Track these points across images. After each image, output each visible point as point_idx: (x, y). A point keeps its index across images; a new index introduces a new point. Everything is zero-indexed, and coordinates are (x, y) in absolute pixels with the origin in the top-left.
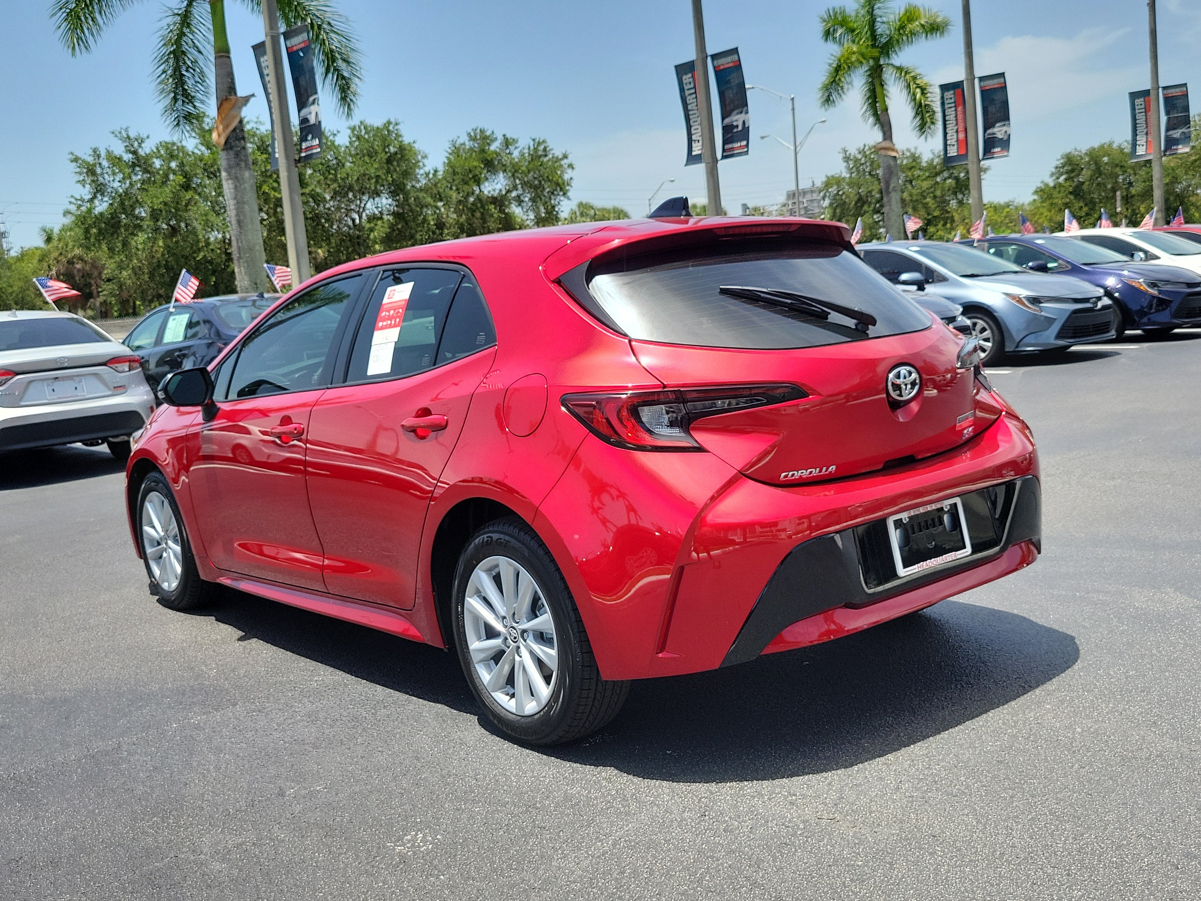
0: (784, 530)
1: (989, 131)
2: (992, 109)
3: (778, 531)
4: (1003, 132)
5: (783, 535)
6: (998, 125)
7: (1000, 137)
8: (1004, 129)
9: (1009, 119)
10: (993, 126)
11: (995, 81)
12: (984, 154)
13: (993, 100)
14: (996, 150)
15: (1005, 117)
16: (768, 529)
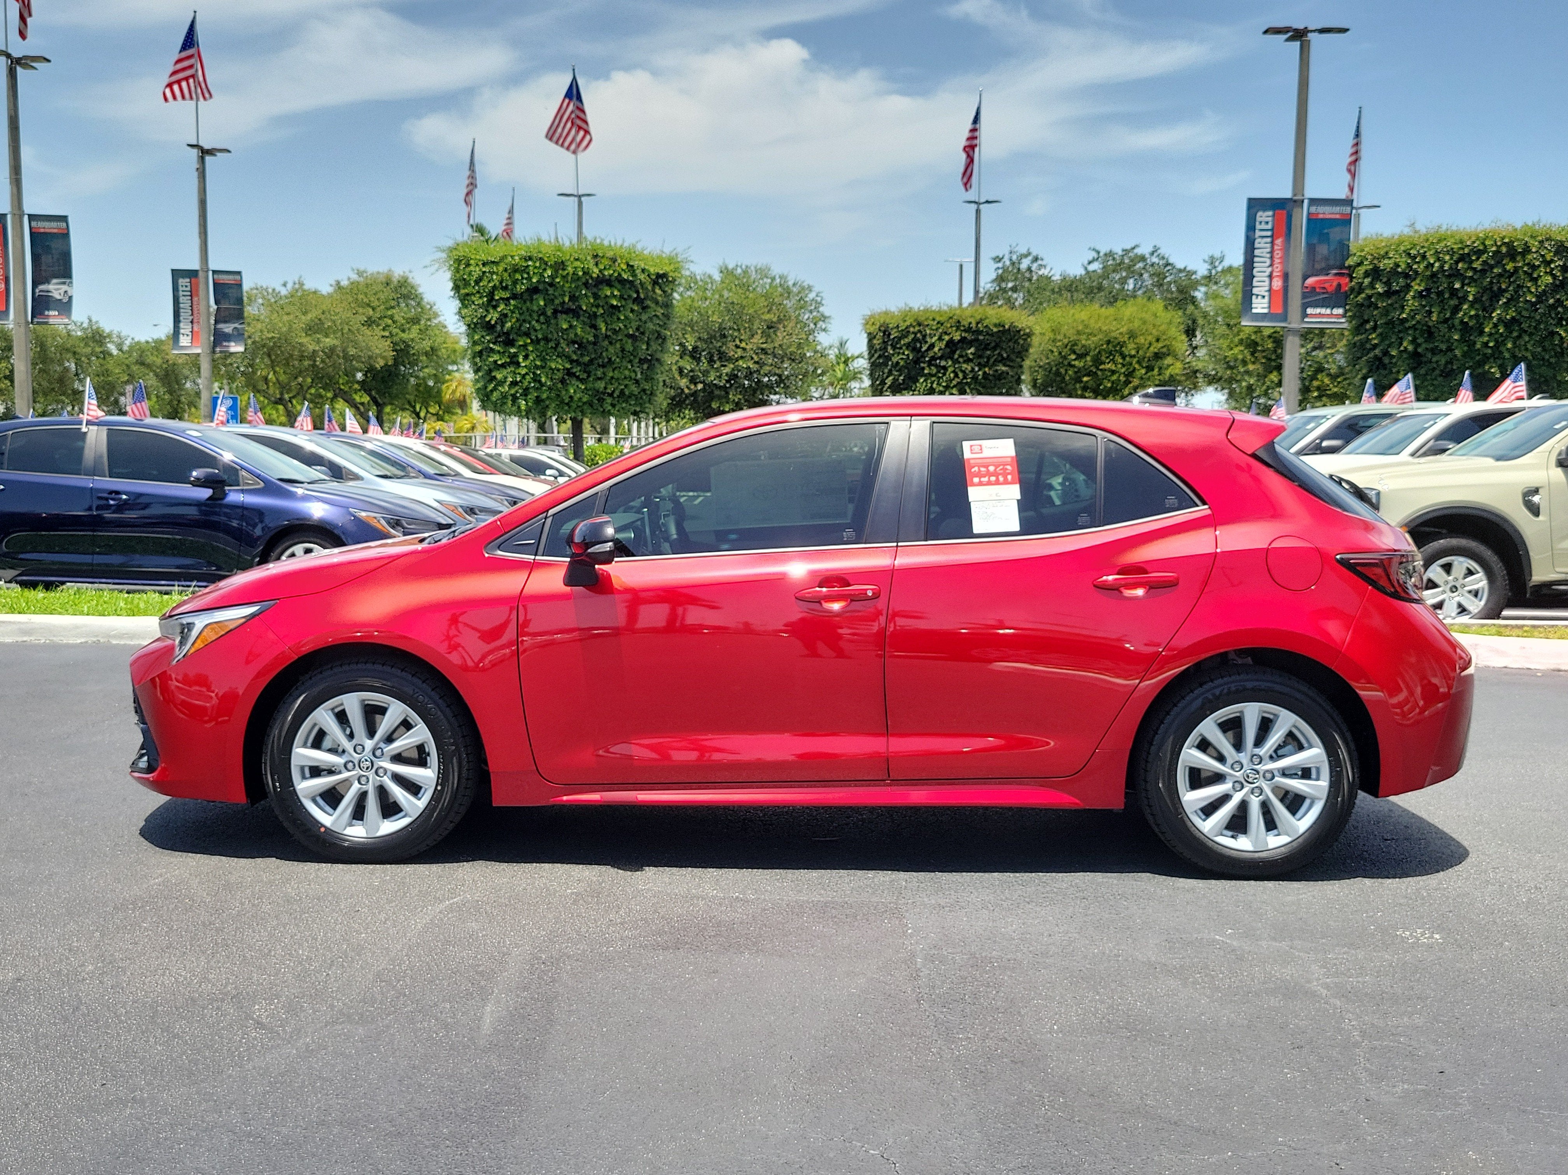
1: (42, 287)
2: (46, 259)
4: (62, 292)
6: (55, 281)
7: (59, 297)
8: (64, 288)
9: (69, 276)
10: (47, 281)
11: (54, 224)
12: (33, 317)
13: (49, 247)
14: (52, 313)
15: (65, 272)
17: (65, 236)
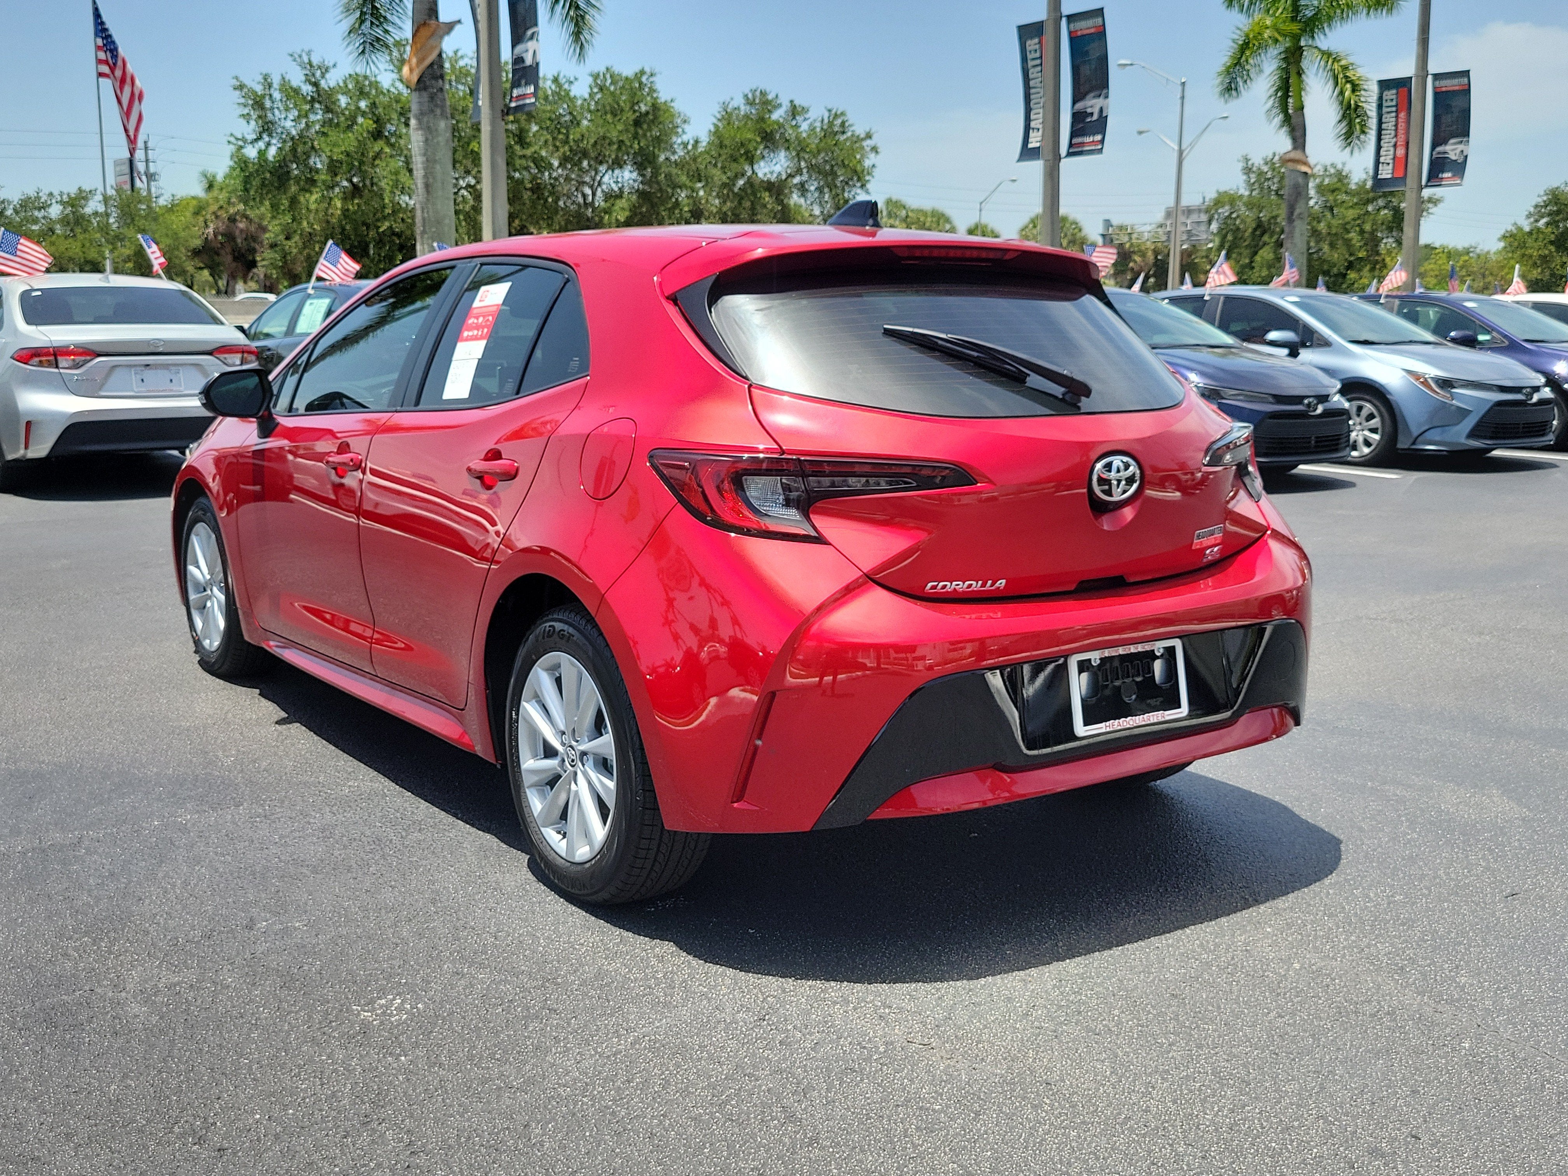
0: (923, 658)
1: (1439, 149)
2: (1447, 119)
3: (915, 659)
4: (1458, 152)
5: (920, 666)
6: (1452, 141)
7: (1454, 158)
8: (1461, 147)
9: (1467, 134)
10: (1445, 142)
11: (1455, 81)
12: (1429, 180)
13: (1451, 106)
14: (1446, 175)
15: (1464, 132)
16: (903, 655)
17: (1466, 92)
